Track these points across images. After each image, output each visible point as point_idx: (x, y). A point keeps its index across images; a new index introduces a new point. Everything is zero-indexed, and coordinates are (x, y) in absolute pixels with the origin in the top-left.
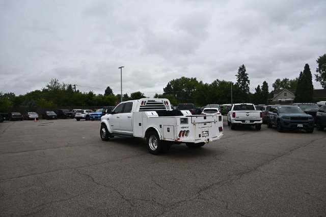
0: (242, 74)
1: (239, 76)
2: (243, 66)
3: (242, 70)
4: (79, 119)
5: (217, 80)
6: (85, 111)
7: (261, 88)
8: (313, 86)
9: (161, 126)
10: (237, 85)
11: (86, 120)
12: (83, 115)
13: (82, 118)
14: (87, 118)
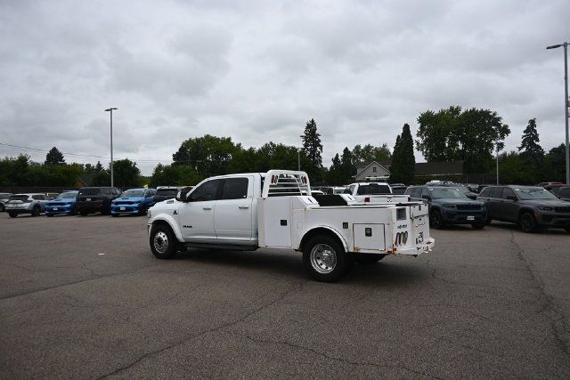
0: (311, 134)
1: (306, 138)
2: (313, 121)
3: (311, 127)
4: (14, 213)
5: (271, 143)
6: (30, 195)
7: (340, 158)
8: (414, 157)
9: (345, 225)
10: (303, 152)
11: (34, 215)
12: (27, 205)
13: (23, 211)
14: (36, 211)
